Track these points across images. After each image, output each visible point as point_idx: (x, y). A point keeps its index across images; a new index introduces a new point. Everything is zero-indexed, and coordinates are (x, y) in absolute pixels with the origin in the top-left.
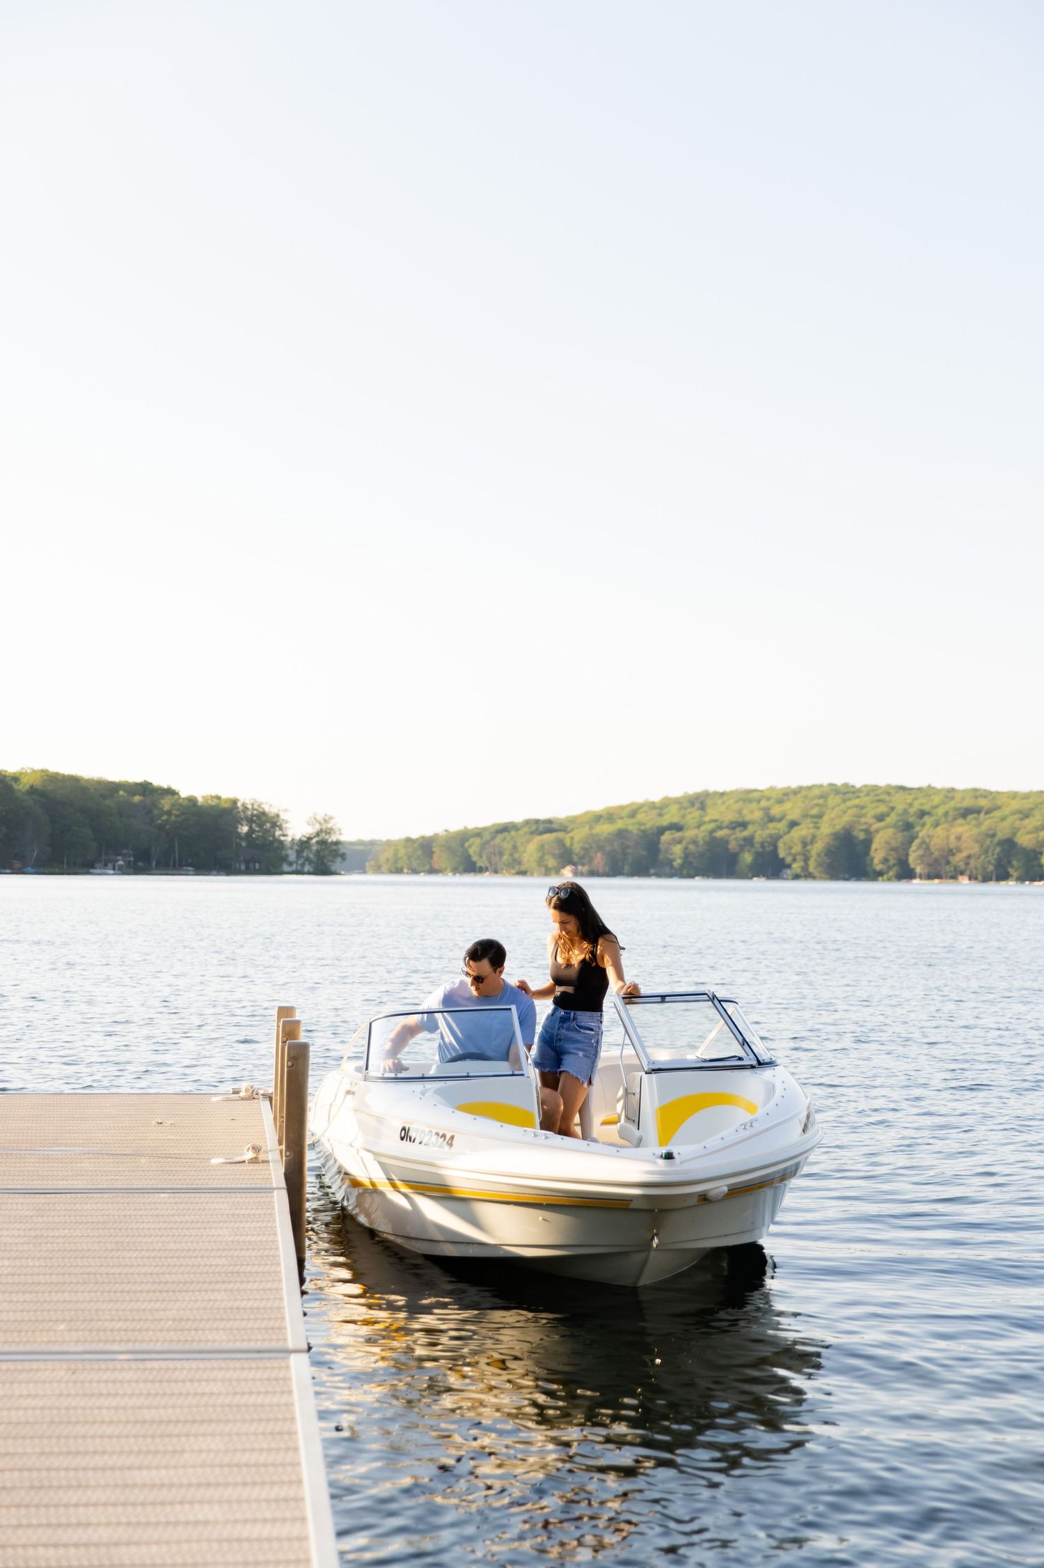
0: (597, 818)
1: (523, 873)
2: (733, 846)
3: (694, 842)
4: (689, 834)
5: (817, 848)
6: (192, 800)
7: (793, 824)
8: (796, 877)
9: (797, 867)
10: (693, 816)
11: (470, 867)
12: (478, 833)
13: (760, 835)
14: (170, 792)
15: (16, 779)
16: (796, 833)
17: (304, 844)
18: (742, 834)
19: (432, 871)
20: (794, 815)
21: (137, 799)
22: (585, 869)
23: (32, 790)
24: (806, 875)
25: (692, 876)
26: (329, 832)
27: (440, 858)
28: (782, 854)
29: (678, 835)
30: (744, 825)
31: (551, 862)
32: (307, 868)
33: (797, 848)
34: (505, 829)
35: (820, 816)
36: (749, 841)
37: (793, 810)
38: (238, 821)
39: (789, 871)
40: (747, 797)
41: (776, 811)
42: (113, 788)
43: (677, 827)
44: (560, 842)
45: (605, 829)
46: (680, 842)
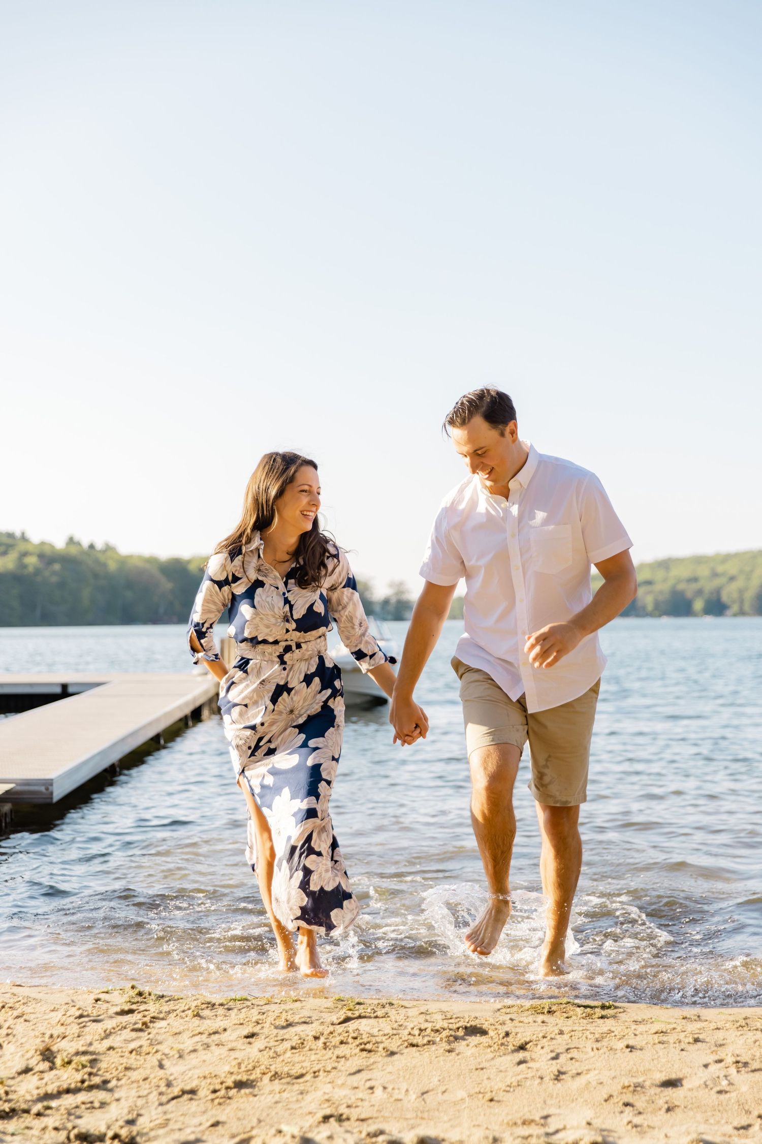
2: (689, 595)
3: (661, 592)
4: (658, 587)
5: (749, 595)
7: (732, 579)
8: (735, 615)
9: (735, 608)
10: (660, 575)
13: (709, 586)
15: (189, 562)
16: (734, 587)
17: (386, 602)
18: (695, 586)
20: (733, 571)
24: (742, 613)
25: (660, 616)
26: (402, 592)
28: (725, 598)
29: (648, 588)
30: (695, 580)
32: (390, 617)
33: (735, 595)
35: (752, 571)
36: (700, 592)
37: (731, 568)
39: (728, 612)
40: (699, 560)
41: (720, 569)
43: (649, 583)
46: (650, 592)
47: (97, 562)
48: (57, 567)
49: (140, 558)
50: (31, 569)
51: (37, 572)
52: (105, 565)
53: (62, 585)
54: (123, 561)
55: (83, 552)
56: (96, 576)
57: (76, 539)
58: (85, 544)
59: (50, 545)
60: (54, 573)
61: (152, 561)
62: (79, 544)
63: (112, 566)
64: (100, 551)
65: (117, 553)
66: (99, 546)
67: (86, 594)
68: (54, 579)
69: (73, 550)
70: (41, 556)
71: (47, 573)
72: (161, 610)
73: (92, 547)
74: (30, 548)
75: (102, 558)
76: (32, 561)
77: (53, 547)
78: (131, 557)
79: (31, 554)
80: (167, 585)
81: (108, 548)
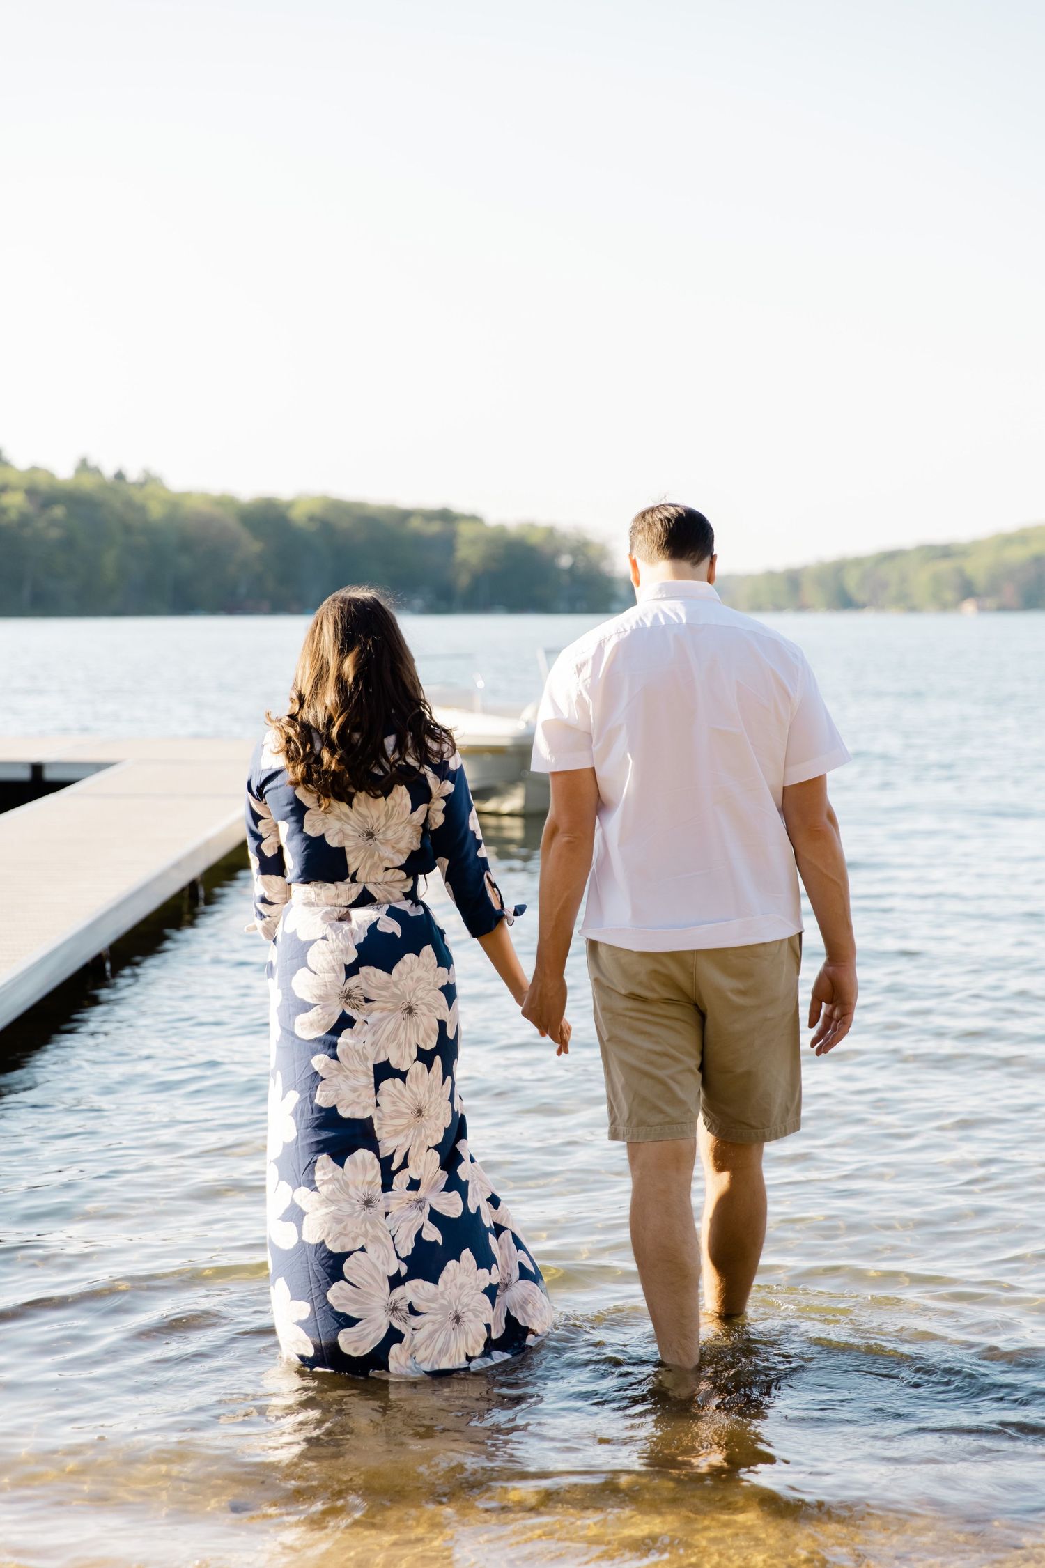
0: (1007, 540)
1: (913, 609)
6: (502, 530)
11: (844, 602)
12: (858, 562)
14: (474, 519)
15: (290, 505)
19: (801, 607)
21: (435, 528)
22: (990, 602)
23: (312, 519)
27: (810, 593)
31: (949, 596)
34: (890, 557)
38: (557, 553)
42: (406, 515)
44: (960, 572)
45: (1018, 554)
47: (129, 503)
48: (58, 512)
49: (206, 497)
50: (13, 515)
51: (24, 520)
52: (141, 509)
53: (68, 544)
54: (175, 503)
55: (106, 487)
56: (128, 529)
57: (93, 462)
58: (109, 471)
59: (47, 471)
60: (54, 523)
61: (225, 502)
62: (96, 471)
63: (156, 511)
64: (134, 484)
65: (163, 487)
66: (133, 474)
67: (110, 559)
68: (54, 534)
69: (88, 483)
70: (31, 492)
71: (41, 524)
72: (242, 590)
73: (120, 476)
74: (11, 478)
75: (138, 497)
76: (15, 500)
77: (52, 476)
78: (188, 495)
79: (14, 488)
80: (252, 547)
81: (149, 480)
